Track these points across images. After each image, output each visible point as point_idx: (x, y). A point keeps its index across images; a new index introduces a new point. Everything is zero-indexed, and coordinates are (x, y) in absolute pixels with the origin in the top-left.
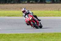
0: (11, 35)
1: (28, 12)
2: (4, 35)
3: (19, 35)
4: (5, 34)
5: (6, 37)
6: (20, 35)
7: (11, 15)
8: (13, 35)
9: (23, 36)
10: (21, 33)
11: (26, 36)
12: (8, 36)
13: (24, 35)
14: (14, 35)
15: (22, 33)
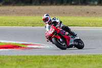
0: (70, 57)
1: (54, 20)
2: (59, 58)
3: (84, 57)
4: (60, 56)
5: (61, 60)
6: (86, 57)
7: (72, 24)
8: (73, 57)
9: (89, 59)
10: (86, 54)
11: (95, 59)
12: (64, 59)
13: (92, 56)
14: (76, 57)
15: (88, 54)
